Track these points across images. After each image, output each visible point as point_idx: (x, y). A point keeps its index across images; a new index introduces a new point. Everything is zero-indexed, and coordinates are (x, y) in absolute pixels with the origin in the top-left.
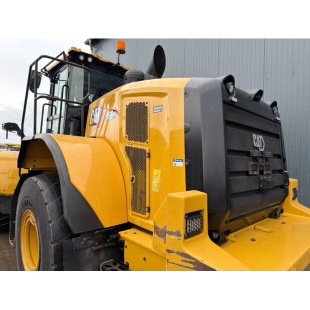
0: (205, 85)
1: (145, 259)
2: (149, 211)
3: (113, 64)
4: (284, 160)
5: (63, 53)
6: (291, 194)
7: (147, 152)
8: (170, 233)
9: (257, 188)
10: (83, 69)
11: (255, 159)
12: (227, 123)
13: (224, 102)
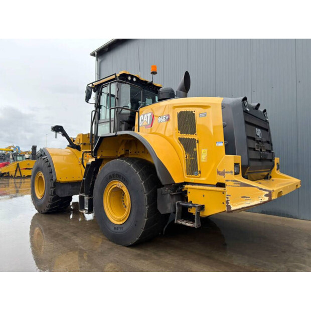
0: (234, 103)
1: (204, 196)
2: (200, 173)
3: (147, 82)
4: (272, 145)
5: (115, 74)
6: (276, 167)
7: (197, 140)
8: (227, 172)
9: (259, 158)
10: (129, 85)
11: (258, 142)
12: (246, 122)
13: (244, 111)
